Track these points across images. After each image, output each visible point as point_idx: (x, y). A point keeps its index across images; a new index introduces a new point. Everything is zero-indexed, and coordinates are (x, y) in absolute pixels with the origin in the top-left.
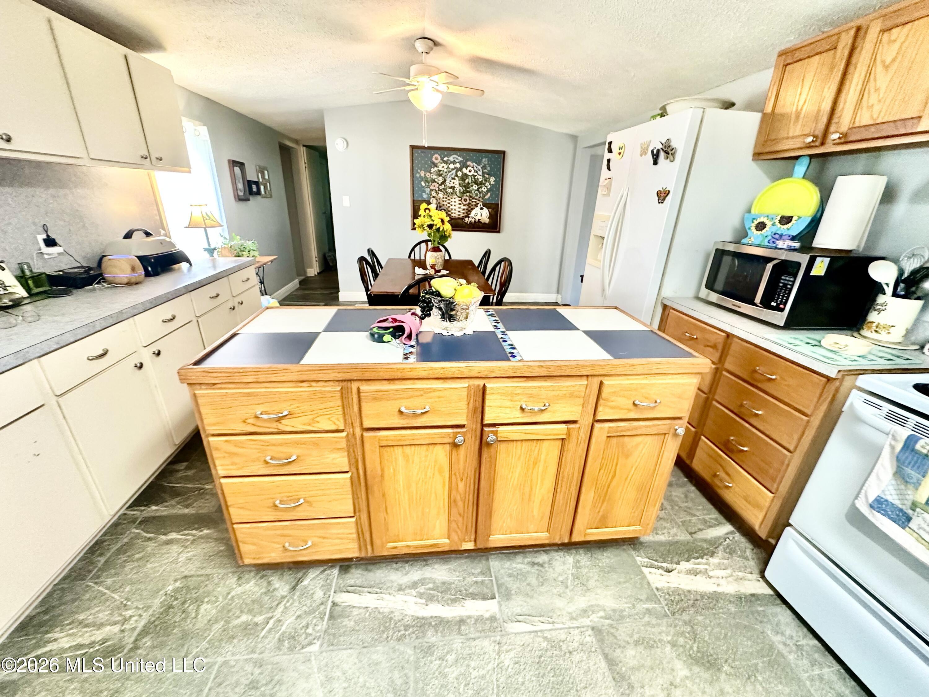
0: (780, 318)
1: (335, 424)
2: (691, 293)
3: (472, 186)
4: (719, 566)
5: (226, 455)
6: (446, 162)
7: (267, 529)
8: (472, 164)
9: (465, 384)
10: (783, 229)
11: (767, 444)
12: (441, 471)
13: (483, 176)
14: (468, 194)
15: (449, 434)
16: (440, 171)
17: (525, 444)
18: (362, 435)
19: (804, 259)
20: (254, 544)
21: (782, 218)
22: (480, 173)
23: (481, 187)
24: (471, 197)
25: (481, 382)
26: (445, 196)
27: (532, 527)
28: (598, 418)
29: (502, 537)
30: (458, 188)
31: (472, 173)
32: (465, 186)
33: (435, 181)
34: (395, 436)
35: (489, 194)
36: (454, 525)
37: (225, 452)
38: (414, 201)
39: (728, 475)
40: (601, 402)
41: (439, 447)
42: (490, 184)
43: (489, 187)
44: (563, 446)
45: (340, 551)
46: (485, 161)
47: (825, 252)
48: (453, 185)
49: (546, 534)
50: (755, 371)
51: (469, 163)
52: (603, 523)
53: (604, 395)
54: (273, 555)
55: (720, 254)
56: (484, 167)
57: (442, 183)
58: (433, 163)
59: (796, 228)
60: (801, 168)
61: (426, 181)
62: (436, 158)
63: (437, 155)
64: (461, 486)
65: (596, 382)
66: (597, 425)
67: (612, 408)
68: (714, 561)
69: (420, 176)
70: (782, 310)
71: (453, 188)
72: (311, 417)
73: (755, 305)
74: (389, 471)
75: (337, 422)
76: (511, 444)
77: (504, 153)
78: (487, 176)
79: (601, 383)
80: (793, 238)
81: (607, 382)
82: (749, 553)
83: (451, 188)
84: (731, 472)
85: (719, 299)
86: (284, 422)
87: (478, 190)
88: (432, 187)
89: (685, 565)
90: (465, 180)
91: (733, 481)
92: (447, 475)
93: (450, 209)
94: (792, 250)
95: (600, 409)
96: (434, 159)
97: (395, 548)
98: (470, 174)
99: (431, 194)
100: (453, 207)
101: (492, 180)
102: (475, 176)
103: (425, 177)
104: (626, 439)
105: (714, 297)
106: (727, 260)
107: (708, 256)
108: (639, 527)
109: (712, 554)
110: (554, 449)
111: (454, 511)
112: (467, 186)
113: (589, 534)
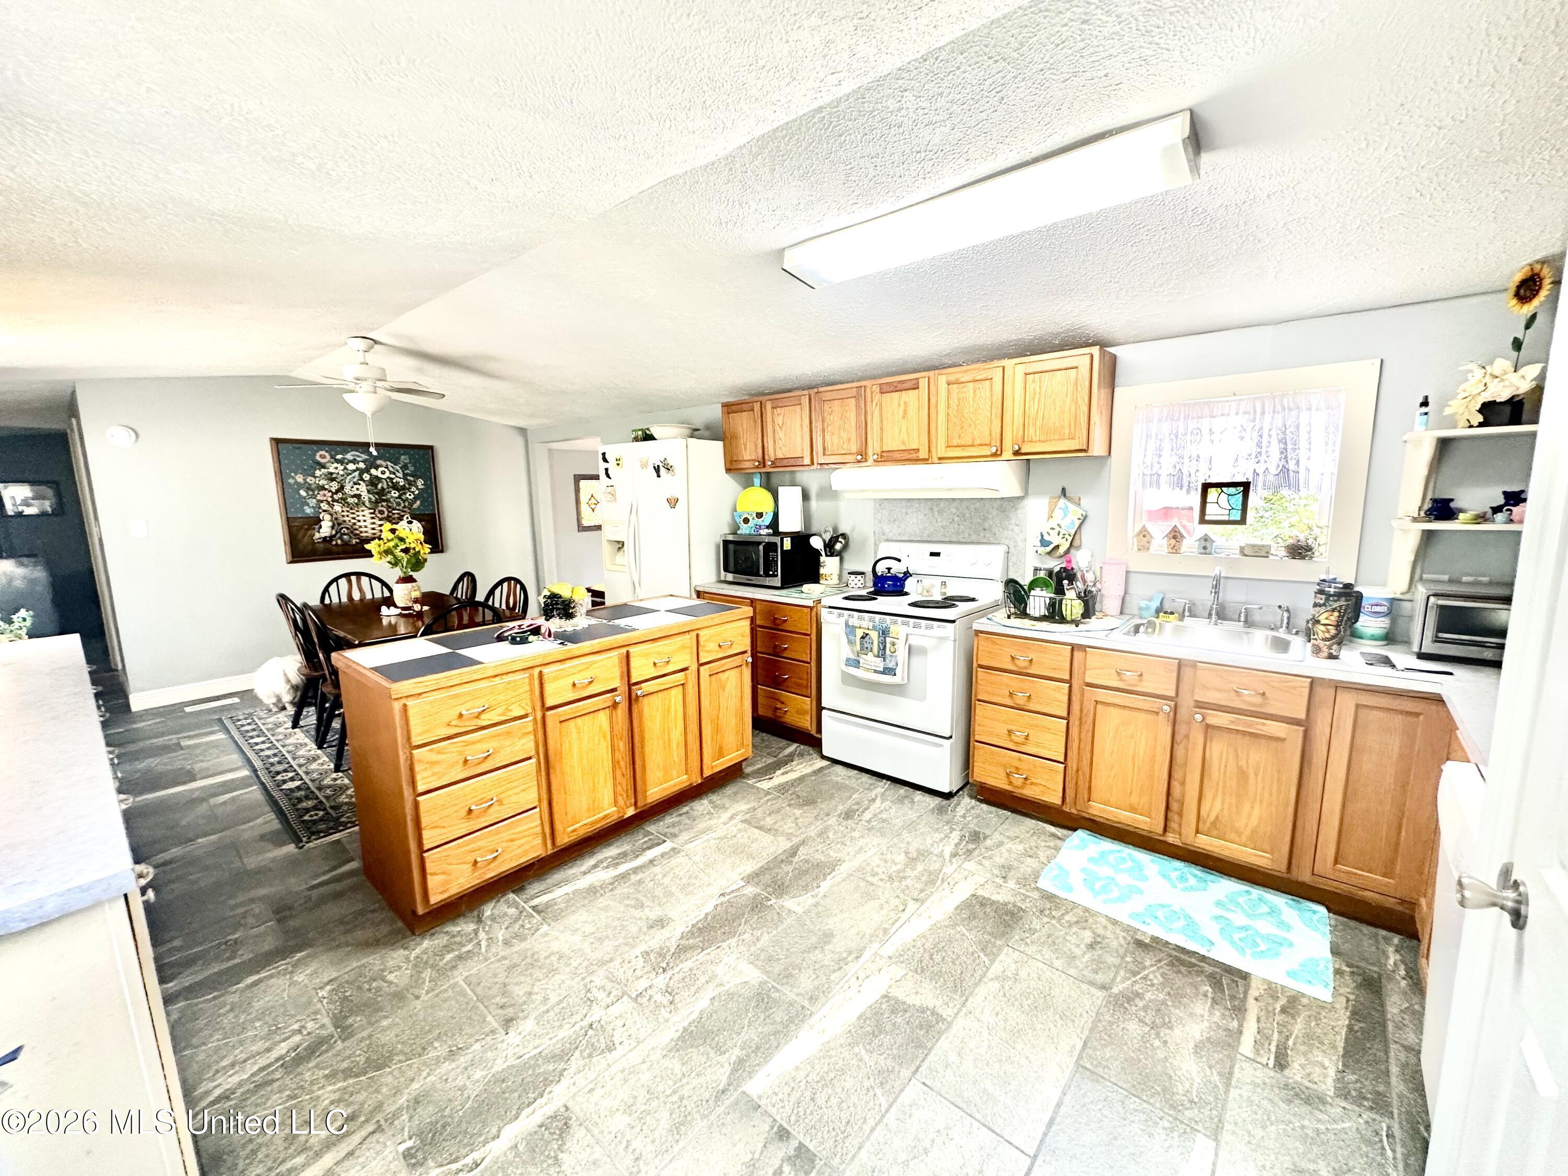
0: (777, 582)
1: (524, 708)
2: (713, 578)
3: (390, 492)
4: (798, 764)
5: (428, 766)
6: (341, 462)
7: (459, 846)
8: (384, 463)
9: (615, 653)
10: (760, 521)
11: (796, 665)
12: (605, 737)
13: (405, 479)
14: (384, 504)
15: (608, 698)
16: (332, 474)
17: (660, 694)
18: (544, 717)
19: (777, 540)
20: (444, 873)
21: (757, 514)
22: (401, 475)
23: (405, 494)
24: (390, 507)
25: (624, 650)
26: (345, 509)
27: (674, 773)
28: (702, 661)
29: (656, 789)
30: (365, 496)
31: (387, 474)
32: (377, 493)
33: (323, 488)
34: (571, 709)
35: (418, 503)
36: (619, 788)
37: (427, 763)
38: (288, 518)
39: (783, 703)
40: (700, 649)
41: (602, 712)
42: (418, 489)
43: (417, 492)
44: (684, 689)
45: (526, 852)
46: (404, 459)
47: (787, 534)
48: (358, 492)
49: (686, 776)
50: (776, 619)
51: (379, 462)
52: (721, 754)
53: (701, 643)
54: (462, 880)
55: (726, 543)
56: (405, 467)
57: (337, 492)
58: (319, 463)
59: (767, 520)
60: (757, 481)
61: (309, 488)
62: (322, 456)
63: (323, 453)
64: (621, 745)
65: (694, 634)
66: (702, 668)
67: (708, 652)
68: (794, 763)
69: (296, 483)
70: (777, 576)
71: (358, 496)
72: (504, 707)
73: (761, 576)
74: (566, 747)
75: (526, 707)
76: (650, 697)
77: (431, 448)
78: (412, 479)
79: (698, 635)
80: (768, 527)
81: (701, 633)
82: (811, 752)
83: (355, 496)
84: (782, 699)
85: (734, 577)
86: (483, 716)
87: (399, 497)
88: (319, 497)
89: (779, 772)
90: (376, 486)
91: (787, 706)
92: (609, 738)
93: (356, 527)
94: (769, 535)
95: (701, 654)
96: (318, 458)
97: (574, 831)
98: (384, 476)
99: (320, 508)
100: (362, 524)
101: (420, 483)
102: (391, 479)
103: (306, 482)
104: (721, 675)
105: (730, 577)
106: (731, 547)
107: (718, 546)
108: (743, 750)
109: (792, 761)
110: (677, 693)
111: (618, 773)
112: (382, 492)
113: (716, 766)
